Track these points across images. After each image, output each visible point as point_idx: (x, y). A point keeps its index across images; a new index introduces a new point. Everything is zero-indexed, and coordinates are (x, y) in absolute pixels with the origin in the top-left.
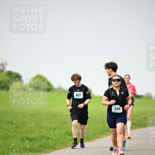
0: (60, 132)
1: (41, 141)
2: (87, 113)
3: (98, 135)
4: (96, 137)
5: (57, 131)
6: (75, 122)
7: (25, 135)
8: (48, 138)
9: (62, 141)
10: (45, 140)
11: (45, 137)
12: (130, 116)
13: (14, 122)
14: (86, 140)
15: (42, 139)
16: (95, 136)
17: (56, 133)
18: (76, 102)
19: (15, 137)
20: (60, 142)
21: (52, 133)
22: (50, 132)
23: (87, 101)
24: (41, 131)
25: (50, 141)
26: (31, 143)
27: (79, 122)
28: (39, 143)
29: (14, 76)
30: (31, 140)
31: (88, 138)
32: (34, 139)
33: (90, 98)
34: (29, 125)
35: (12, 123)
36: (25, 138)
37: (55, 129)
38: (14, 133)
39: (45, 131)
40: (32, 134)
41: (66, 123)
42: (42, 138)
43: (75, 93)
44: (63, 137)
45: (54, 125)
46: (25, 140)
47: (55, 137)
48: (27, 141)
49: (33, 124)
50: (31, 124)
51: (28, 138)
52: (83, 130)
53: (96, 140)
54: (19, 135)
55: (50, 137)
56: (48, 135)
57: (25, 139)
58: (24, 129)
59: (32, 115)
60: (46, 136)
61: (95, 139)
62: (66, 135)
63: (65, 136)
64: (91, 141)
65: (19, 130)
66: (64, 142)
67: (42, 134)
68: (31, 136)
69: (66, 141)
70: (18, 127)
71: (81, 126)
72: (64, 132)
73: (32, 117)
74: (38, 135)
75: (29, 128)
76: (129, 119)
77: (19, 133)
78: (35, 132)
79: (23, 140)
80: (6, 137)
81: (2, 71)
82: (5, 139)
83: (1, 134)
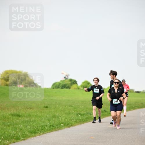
1: (87, 115)
2: (102, 101)
6: (95, 107)
7: (79, 112)
8: (91, 114)
10: (89, 115)
12: (126, 103)
13: (73, 105)
18: (95, 95)
19: (73, 113)
23: (102, 94)
24: (87, 110)
26: (82, 117)
27: (97, 107)
28: (86, 116)
29: (73, 81)
30: (82, 115)
32: (84, 114)
33: (104, 93)
34: (81, 107)
35: (72, 106)
38: (73, 111)
39: (89, 110)
40: (82, 112)
42: (88, 114)
43: (95, 89)
49: (83, 107)
50: (82, 106)
51: (80, 114)
52: (99, 111)
54: (75, 112)
58: (78, 109)
59: (82, 102)
65: (75, 109)
67: (87, 112)
68: (82, 113)
70: (75, 108)
71: (98, 110)
73: (82, 103)
74: (86, 112)
75: (81, 109)
76: (125, 105)
78: (84, 111)
79: (77, 115)
80: (69, 114)
81: (67, 79)
82: (68, 114)
83: (66, 112)
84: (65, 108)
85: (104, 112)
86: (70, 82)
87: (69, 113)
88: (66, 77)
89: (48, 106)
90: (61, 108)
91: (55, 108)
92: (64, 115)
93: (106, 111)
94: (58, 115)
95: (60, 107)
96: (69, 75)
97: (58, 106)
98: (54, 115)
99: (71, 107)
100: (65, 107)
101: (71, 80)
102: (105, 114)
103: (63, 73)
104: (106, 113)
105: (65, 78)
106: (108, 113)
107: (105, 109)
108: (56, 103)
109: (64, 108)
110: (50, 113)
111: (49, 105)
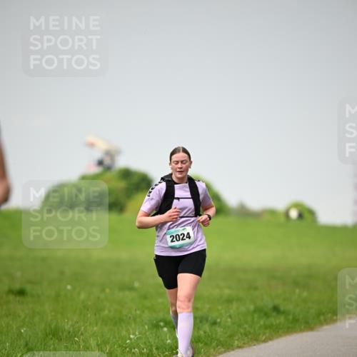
0: (243, 309)
3: (330, 315)
4: (325, 320)
5: (235, 305)
7: (161, 315)
8: (214, 323)
9: (245, 328)
10: (206, 327)
11: (207, 320)
13: (137, 285)
14: (302, 327)
15: (200, 324)
16: (322, 318)
17: (232, 311)
19: (138, 320)
20: (242, 331)
21: (223, 311)
22: (220, 308)
24: (199, 305)
25: (219, 330)
31: (307, 323)
35: (131, 289)
36: (161, 321)
37: (229, 301)
38: (136, 310)
39: (208, 306)
41: (256, 289)
42: (201, 322)
44: (249, 319)
45: (227, 292)
46: (162, 327)
47: (229, 320)
48: (165, 329)
51: (167, 323)
53: (325, 327)
54: (147, 314)
55: (219, 320)
56: (213, 315)
57: (162, 324)
58: (160, 300)
60: (210, 319)
61: (321, 324)
62: (256, 316)
63: (253, 319)
64: (312, 329)
65: (148, 303)
66: (252, 331)
67: (200, 313)
69: (257, 328)
70: (145, 297)
72: (252, 307)
77: (146, 312)
79: (156, 326)
80: (118, 321)
81: (108, 168)
82: (115, 324)
83: (106, 312)
84: (102, 296)
85: (274, 314)
86: (122, 184)
87: (121, 320)
88: (107, 161)
89: (28, 288)
90: (83, 296)
91: (58, 296)
92: (95, 328)
93: (282, 308)
94: (72, 326)
95: (79, 293)
96: (118, 152)
97: (69, 287)
98: (53, 326)
99: (127, 293)
100: (103, 290)
101: (126, 174)
102: (278, 322)
103: (92, 145)
104: (282, 319)
105: (100, 163)
106: (291, 317)
107: (277, 302)
108: (62, 273)
109: (99, 298)
110: (37, 319)
111: (30, 282)
